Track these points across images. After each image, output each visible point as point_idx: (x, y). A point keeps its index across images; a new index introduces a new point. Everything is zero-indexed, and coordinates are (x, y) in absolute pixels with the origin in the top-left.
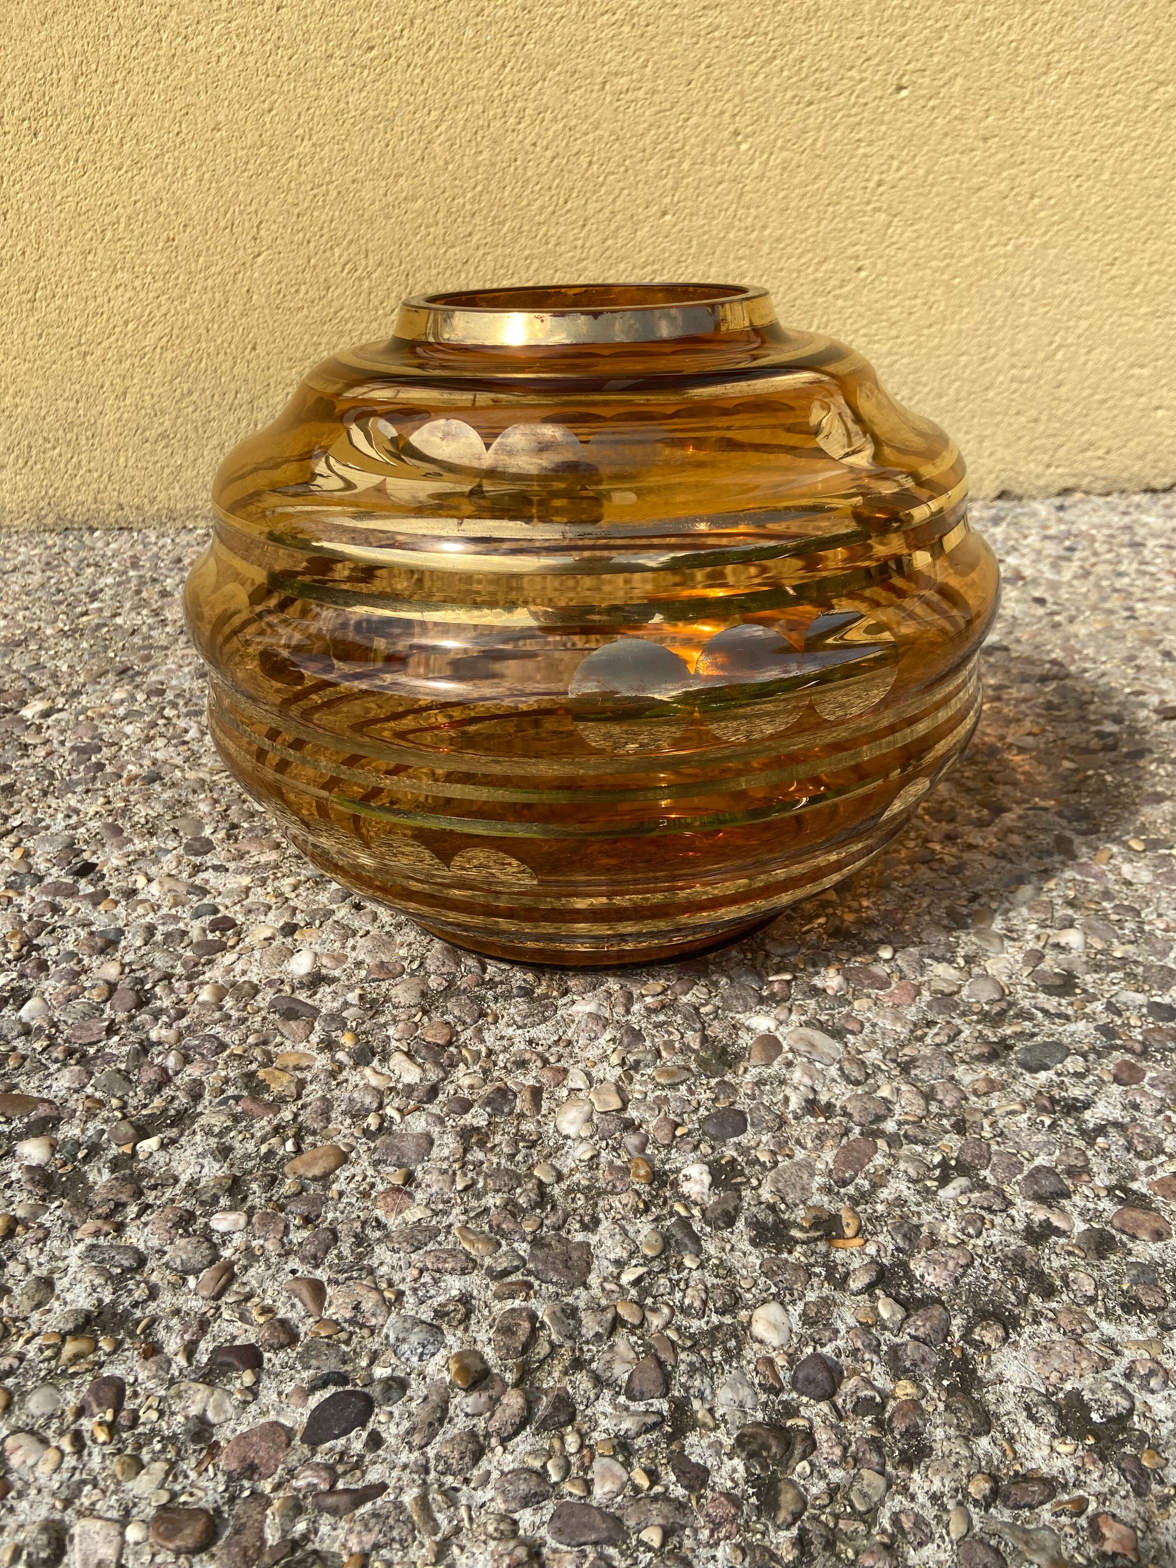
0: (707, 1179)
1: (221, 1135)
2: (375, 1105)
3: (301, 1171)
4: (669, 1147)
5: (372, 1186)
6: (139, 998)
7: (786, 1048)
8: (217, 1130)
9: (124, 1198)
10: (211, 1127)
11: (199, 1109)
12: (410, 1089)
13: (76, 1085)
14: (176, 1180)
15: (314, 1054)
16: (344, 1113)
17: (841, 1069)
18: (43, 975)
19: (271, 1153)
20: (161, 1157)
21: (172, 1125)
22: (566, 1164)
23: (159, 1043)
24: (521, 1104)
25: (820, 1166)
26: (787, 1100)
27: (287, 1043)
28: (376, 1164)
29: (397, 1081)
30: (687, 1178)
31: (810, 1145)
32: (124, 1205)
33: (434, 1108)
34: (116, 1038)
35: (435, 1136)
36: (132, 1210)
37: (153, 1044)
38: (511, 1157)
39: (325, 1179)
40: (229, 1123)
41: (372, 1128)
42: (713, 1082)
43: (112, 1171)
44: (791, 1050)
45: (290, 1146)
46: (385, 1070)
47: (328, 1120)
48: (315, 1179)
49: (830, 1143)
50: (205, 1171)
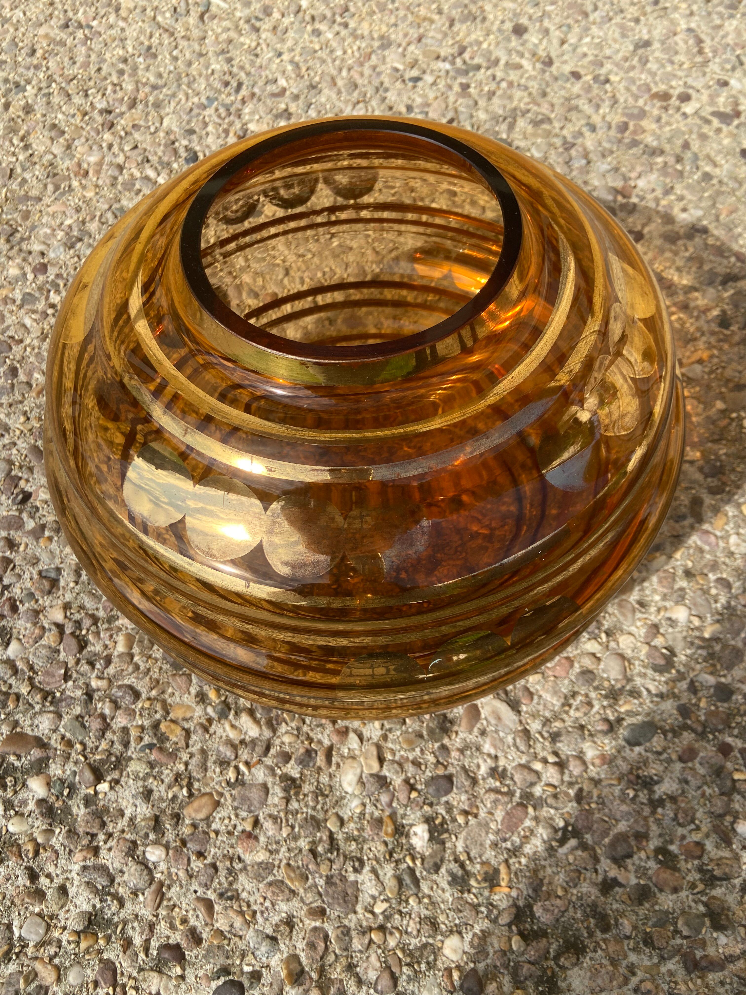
0: (426, 836)
1: (144, 779)
2: (233, 757)
3: (193, 815)
4: (406, 806)
5: (235, 826)
6: (79, 641)
7: (483, 716)
8: (141, 775)
9: (95, 831)
10: (138, 773)
11: (129, 753)
12: (254, 742)
13: (53, 727)
14: (123, 815)
15: (194, 705)
16: (215, 762)
17: (514, 739)
18: (15, 616)
19: (175, 797)
20: (112, 795)
21: (115, 769)
22: (346, 814)
23: (98, 690)
24: (320, 760)
25: (493, 826)
26: (478, 766)
27: (177, 694)
28: (236, 809)
29: (246, 733)
30: (415, 834)
31: (489, 805)
32: (96, 835)
33: (268, 761)
34: (70, 683)
35: (270, 785)
36: (102, 837)
37: (94, 691)
38: (314, 808)
39: (208, 820)
40: (148, 770)
41: (232, 780)
42: (437, 745)
43: (86, 807)
44: (486, 719)
45: (185, 791)
46: (237, 724)
47: (206, 770)
48: (201, 820)
49: (500, 807)
50: (138, 809)
